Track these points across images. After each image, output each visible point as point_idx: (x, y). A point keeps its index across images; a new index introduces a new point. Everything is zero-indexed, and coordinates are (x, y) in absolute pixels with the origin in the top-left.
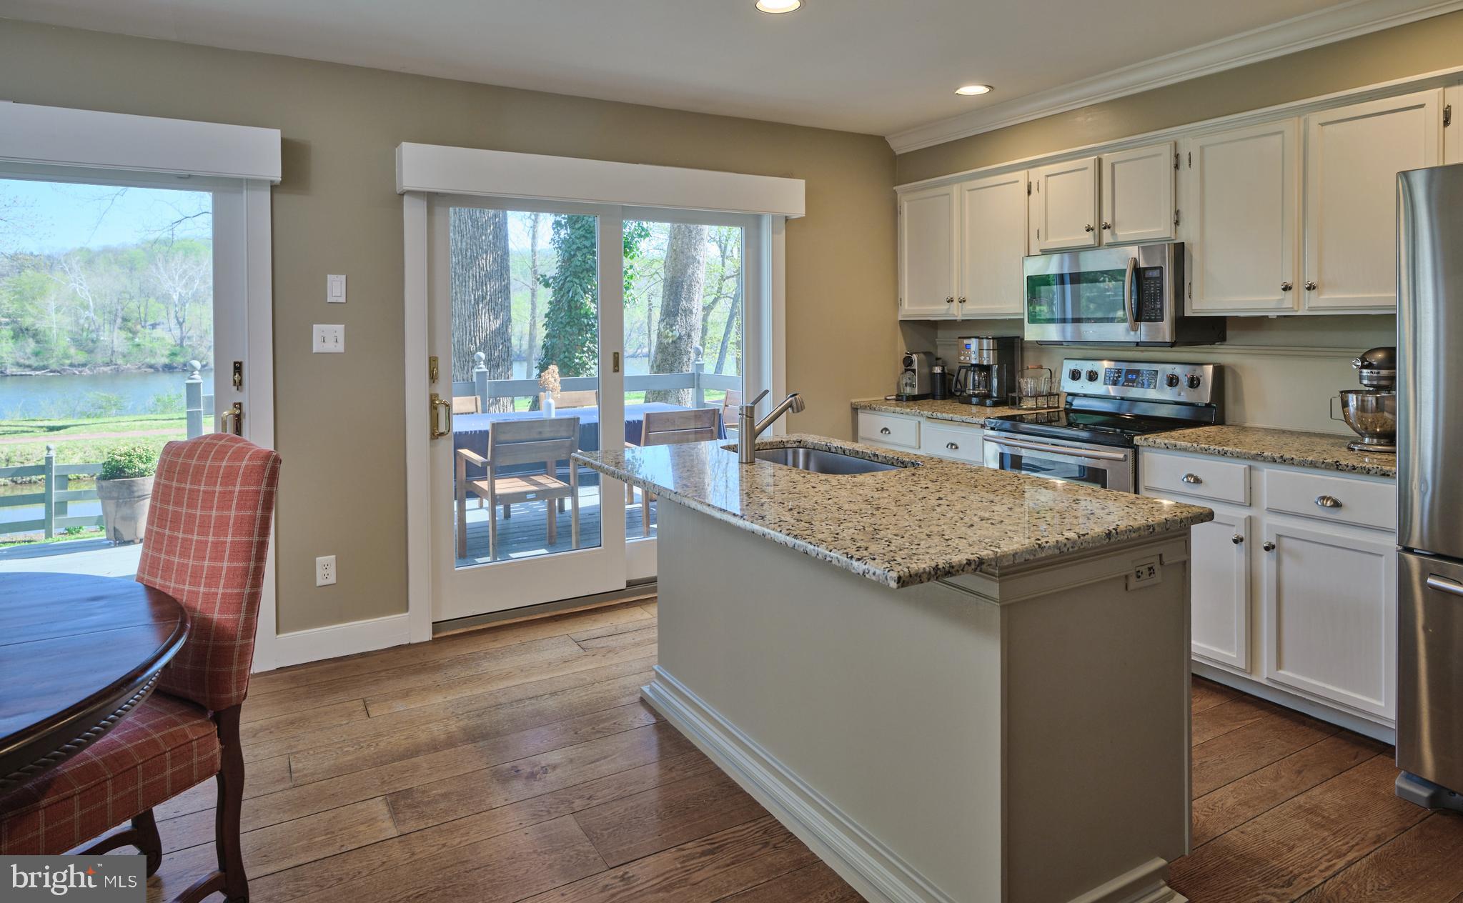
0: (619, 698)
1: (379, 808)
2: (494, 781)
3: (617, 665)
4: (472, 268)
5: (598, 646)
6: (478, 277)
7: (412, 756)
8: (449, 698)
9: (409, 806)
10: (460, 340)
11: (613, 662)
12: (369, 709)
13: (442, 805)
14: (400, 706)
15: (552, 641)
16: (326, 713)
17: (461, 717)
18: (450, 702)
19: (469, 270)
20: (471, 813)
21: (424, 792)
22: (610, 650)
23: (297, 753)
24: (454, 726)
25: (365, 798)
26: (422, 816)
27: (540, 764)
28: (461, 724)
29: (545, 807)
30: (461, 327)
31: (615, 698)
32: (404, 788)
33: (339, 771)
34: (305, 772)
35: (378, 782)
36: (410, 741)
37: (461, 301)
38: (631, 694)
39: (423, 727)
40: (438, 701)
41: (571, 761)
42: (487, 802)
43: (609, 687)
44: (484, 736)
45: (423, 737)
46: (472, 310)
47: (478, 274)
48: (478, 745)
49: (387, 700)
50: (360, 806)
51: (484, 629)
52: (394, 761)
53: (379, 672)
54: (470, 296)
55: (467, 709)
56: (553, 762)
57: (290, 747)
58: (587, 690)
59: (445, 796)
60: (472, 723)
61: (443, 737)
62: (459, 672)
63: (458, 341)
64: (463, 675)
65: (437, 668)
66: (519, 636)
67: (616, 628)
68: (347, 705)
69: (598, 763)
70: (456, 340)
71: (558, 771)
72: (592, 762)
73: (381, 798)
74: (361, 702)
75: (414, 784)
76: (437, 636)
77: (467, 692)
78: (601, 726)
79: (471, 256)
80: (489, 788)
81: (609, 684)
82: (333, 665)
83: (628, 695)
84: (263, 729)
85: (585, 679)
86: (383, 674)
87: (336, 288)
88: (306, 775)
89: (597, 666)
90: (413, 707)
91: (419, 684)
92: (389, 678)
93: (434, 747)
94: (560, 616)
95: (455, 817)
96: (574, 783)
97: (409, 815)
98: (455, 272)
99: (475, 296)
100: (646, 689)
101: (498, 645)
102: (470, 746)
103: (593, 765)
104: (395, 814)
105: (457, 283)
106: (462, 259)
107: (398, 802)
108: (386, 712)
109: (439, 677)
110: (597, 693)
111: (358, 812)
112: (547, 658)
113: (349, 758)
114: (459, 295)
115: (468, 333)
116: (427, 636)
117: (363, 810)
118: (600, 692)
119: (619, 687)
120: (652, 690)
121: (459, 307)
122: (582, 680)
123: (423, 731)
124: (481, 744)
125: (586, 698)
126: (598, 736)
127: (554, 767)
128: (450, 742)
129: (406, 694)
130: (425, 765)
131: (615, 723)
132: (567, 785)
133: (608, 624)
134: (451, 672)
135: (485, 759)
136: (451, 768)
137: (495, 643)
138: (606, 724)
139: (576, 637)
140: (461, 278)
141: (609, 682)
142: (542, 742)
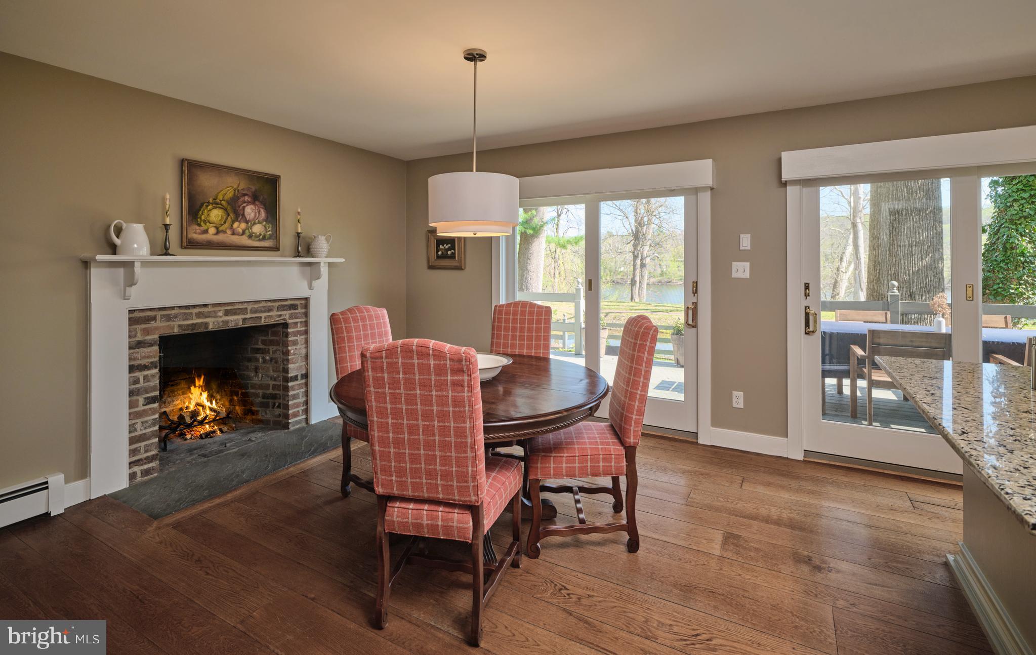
0: (924, 553)
1: (718, 537)
2: (792, 558)
3: (938, 530)
4: (906, 222)
5: (929, 510)
6: (912, 228)
7: (752, 519)
8: (793, 498)
9: (734, 544)
10: (896, 273)
11: (936, 526)
12: (744, 484)
13: (752, 554)
14: (761, 489)
15: (890, 492)
16: (721, 477)
17: (793, 512)
18: (792, 500)
19: (904, 224)
20: (765, 567)
21: (746, 541)
22: (938, 517)
23: (697, 489)
24: (785, 515)
25: (715, 527)
26: (738, 553)
27: (829, 564)
28: (791, 515)
29: (816, 591)
30: (897, 263)
31: (920, 552)
32: (737, 533)
33: (710, 508)
34: (695, 500)
35: (726, 523)
36: (755, 510)
37: (897, 246)
38: (938, 556)
39: (767, 507)
40: (785, 496)
41: (854, 574)
42: (779, 567)
43: (920, 542)
44: (801, 529)
45: (764, 512)
46: (906, 252)
47: (912, 226)
48: (794, 532)
49: (756, 483)
50: (712, 531)
51: (842, 466)
52: (740, 516)
53: (762, 467)
54: (905, 242)
55: (801, 508)
56: (840, 568)
57: (695, 485)
58: (898, 536)
59: (757, 550)
60: (798, 518)
61: (775, 517)
62: (809, 486)
63: (894, 273)
64: (809, 488)
65: (797, 477)
66: (865, 479)
67: (956, 504)
68: (734, 477)
69: (874, 587)
70: (893, 272)
71: (839, 575)
72: (870, 584)
73: (722, 532)
74: (741, 479)
75: (744, 534)
76: (806, 459)
77: (806, 499)
78: (895, 564)
79: (906, 214)
80: (786, 560)
81: (921, 540)
82: (739, 454)
83: (934, 555)
84: (688, 471)
85: (901, 528)
86: (762, 468)
87: (746, 242)
88: (694, 502)
89: (919, 523)
90: (768, 493)
91: (779, 482)
92: (764, 472)
93: (767, 520)
94: (950, 485)
95: (755, 564)
96: (847, 589)
97: (731, 548)
98: (893, 226)
99: (909, 242)
100: (951, 558)
101: (845, 479)
102: (789, 530)
103: (869, 585)
104: (725, 544)
105: (894, 233)
106: (899, 217)
107: (730, 539)
108: (751, 489)
109: (794, 484)
110: (906, 541)
111: (708, 532)
112: (878, 501)
113: (719, 504)
114: (895, 242)
115: (903, 267)
116: (800, 457)
117: (710, 533)
118: (908, 542)
119: (930, 546)
120: (955, 560)
121: (896, 250)
122: (898, 527)
123: (766, 509)
124: (797, 532)
125: (894, 540)
126: (887, 569)
127: (838, 572)
128: (778, 522)
129: (769, 484)
130: (756, 528)
131: (908, 568)
132: (840, 587)
133: (949, 498)
134: (803, 483)
135: (793, 542)
136: (770, 537)
137: (844, 478)
138: (899, 565)
139: (912, 497)
140: (897, 230)
141: (922, 538)
142: (840, 552)
